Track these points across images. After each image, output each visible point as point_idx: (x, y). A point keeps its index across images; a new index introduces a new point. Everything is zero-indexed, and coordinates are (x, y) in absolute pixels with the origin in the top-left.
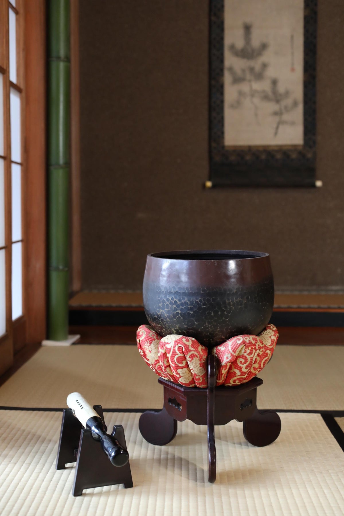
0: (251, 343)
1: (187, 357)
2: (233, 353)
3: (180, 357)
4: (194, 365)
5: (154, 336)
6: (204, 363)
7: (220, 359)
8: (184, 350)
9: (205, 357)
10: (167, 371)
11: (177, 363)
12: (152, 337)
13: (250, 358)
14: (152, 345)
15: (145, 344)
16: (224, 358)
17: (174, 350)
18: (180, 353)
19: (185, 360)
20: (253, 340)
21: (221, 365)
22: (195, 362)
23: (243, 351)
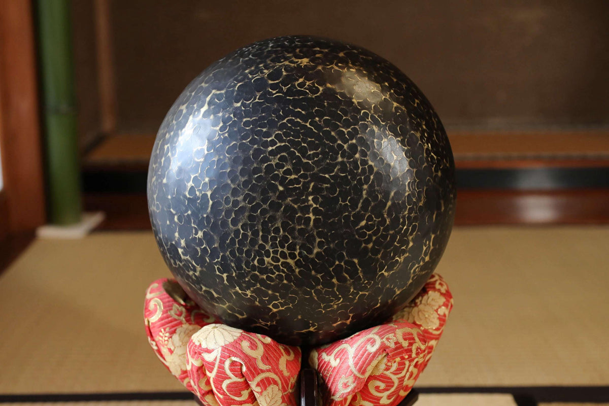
0: (401, 347)
1: (253, 385)
2: (359, 375)
3: (234, 383)
4: (268, 400)
5: (180, 315)
6: (291, 393)
7: (329, 386)
8: (244, 369)
9: (293, 380)
10: (207, 401)
11: (228, 394)
12: (176, 317)
13: (399, 379)
14: (176, 337)
15: (161, 334)
16: (337, 385)
17: (221, 367)
18: (236, 376)
19: (248, 389)
20: (405, 339)
21: (333, 400)
22: (270, 396)
23: (383, 367)
